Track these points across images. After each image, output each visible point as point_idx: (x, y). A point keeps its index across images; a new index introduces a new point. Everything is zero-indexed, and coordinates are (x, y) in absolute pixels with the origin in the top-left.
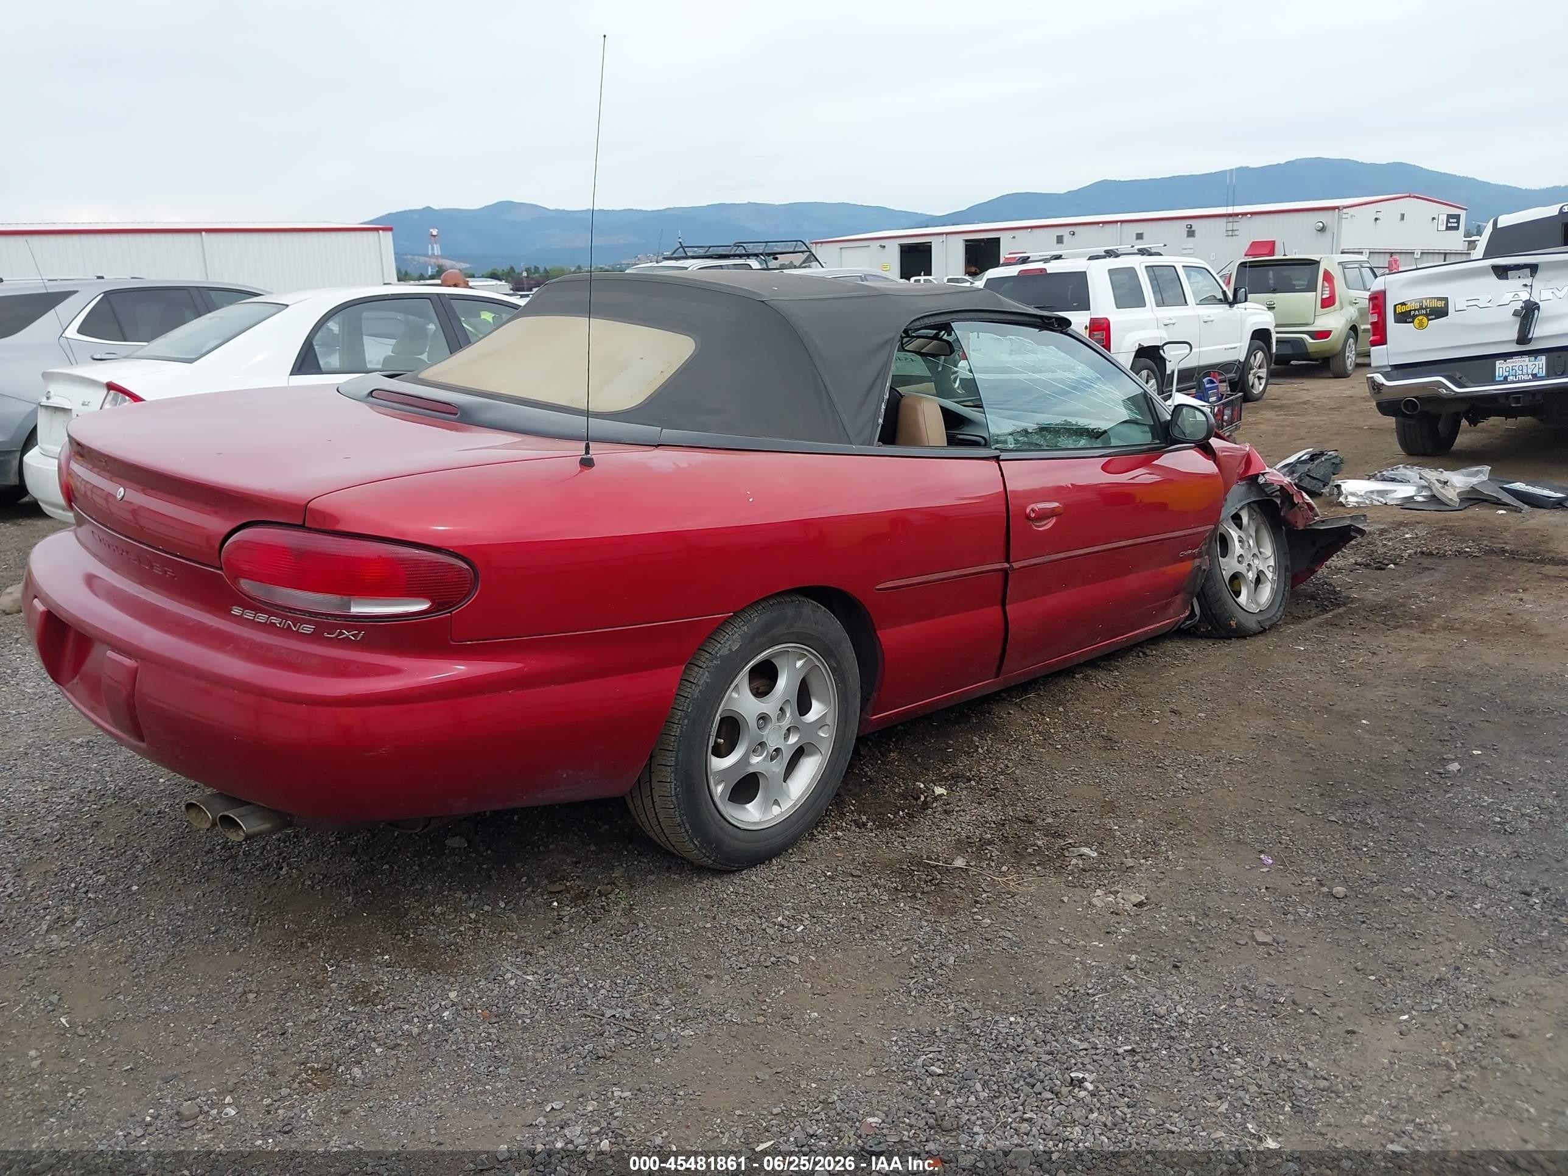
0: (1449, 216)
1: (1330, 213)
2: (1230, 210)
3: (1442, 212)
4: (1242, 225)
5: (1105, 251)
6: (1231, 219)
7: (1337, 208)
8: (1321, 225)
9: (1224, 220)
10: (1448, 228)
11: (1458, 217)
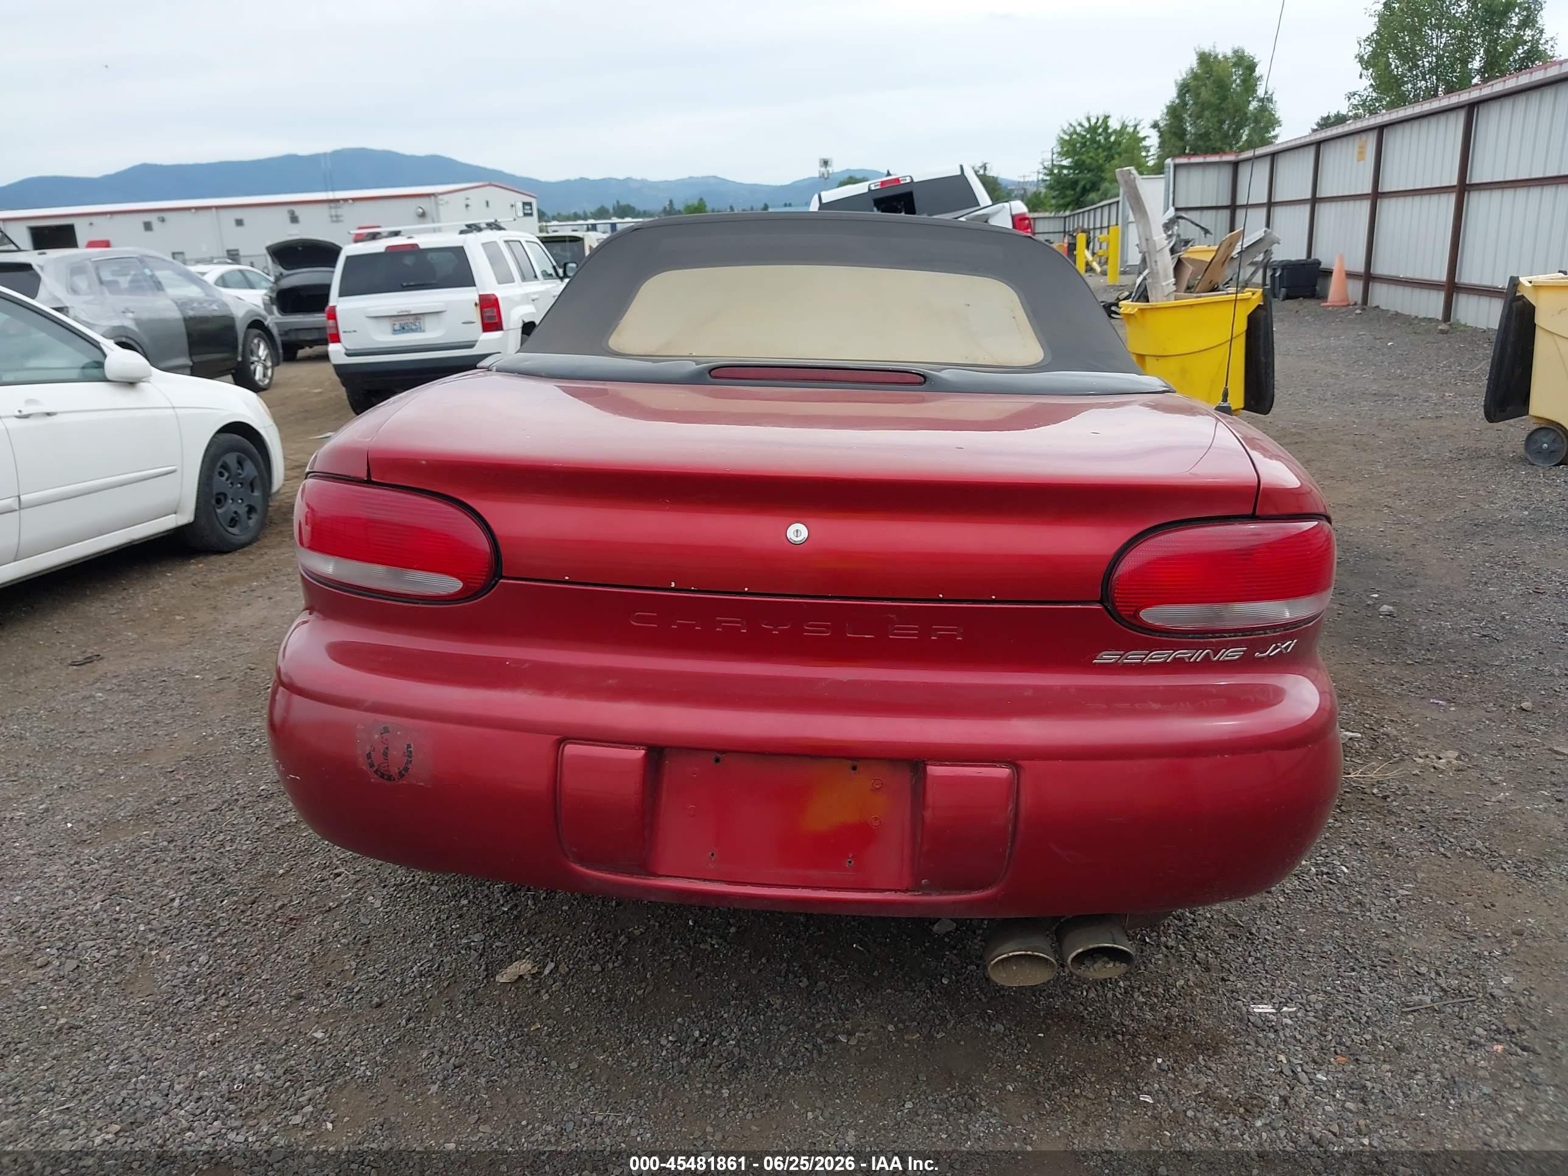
0: (524, 204)
1: (427, 199)
2: (330, 195)
3: (519, 200)
4: (344, 210)
5: (467, 226)
6: (332, 205)
7: (433, 195)
8: (421, 210)
9: (325, 206)
10: (525, 215)
11: (530, 204)
